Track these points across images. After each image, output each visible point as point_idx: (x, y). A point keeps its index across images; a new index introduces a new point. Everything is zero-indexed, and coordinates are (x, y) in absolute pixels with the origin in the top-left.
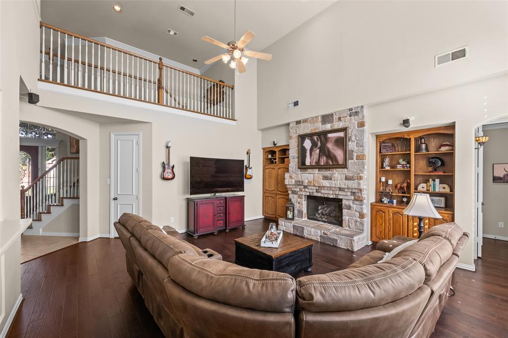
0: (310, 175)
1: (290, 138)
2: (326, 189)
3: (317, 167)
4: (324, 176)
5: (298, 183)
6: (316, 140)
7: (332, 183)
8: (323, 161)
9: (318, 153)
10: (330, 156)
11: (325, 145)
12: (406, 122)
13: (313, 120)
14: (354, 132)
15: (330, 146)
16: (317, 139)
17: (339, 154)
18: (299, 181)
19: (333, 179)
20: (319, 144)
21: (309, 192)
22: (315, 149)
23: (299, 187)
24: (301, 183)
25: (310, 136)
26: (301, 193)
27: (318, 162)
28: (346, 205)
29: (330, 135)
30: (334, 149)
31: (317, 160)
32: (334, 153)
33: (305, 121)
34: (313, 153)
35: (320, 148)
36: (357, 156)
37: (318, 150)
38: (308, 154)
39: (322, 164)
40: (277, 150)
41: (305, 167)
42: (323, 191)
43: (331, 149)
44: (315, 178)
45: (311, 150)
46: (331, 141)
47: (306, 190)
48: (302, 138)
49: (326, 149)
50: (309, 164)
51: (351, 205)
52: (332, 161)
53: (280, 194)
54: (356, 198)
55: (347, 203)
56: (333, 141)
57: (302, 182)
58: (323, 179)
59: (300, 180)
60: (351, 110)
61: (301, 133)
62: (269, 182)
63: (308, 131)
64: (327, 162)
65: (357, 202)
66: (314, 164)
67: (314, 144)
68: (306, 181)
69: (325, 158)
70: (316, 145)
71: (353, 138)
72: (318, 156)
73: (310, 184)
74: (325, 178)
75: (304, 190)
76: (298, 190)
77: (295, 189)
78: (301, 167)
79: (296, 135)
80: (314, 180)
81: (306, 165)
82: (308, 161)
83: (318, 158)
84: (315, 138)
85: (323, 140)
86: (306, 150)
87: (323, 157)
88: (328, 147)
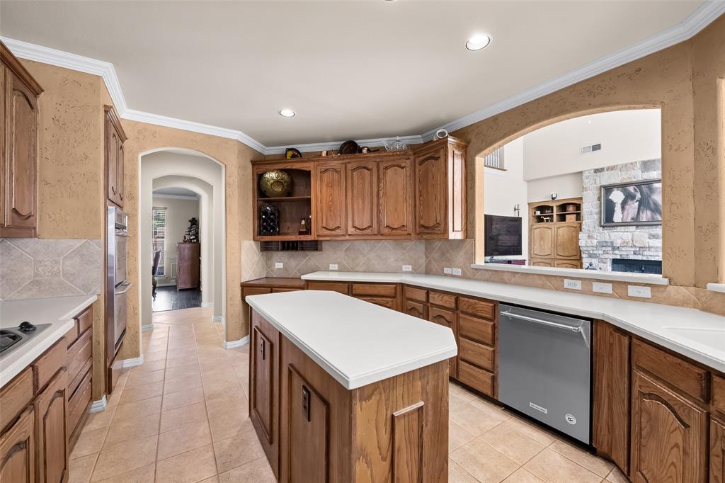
0: (626, 233)
1: (584, 189)
2: (653, 249)
3: (635, 223)
4: (650, 235)
5: (604, 244)
13: (625, 167)
16: (635, 189)
18: (606, 242)
21: (621, 255)
22: (630, 202)
23: (604, 249)
24: (609, 244)
25: (623, 186)
26: (606, 256)
31: (635, 216)
33: (612, 168)
34: (627, 207)
37: (637, 204)
40: (554, 205)
41: (613, 224)
42: (646, 253)
44: (635, 237)
45: (624, 204)
47: (616, 252)
48: (609, 189)
49: (651, 202)
50: (621, 221)
53: (561, 259)
57: (612, 243)
58: (649, 238)
59: (607, 239)
61: (605, 184)
62: (540, 246)
63: (618, 181)
64: (653, 218)
66: (629, 220)
67: (629, 197)
68: (619, 241)
72: (637, 210)
73: (625, 244)
74: (653, 236)
75: (611, 252)
76: (602, 252)
77: (595, 252)
78: (606, 224)
79: (595, 185)
80: (634, 239)
81: (613, 222)
82: (618, 217)
83: (636, 213)
84: (631, 189)
85: (645, 191)
86: (615, 203)
87: (645, 212)
88: (654, 200)
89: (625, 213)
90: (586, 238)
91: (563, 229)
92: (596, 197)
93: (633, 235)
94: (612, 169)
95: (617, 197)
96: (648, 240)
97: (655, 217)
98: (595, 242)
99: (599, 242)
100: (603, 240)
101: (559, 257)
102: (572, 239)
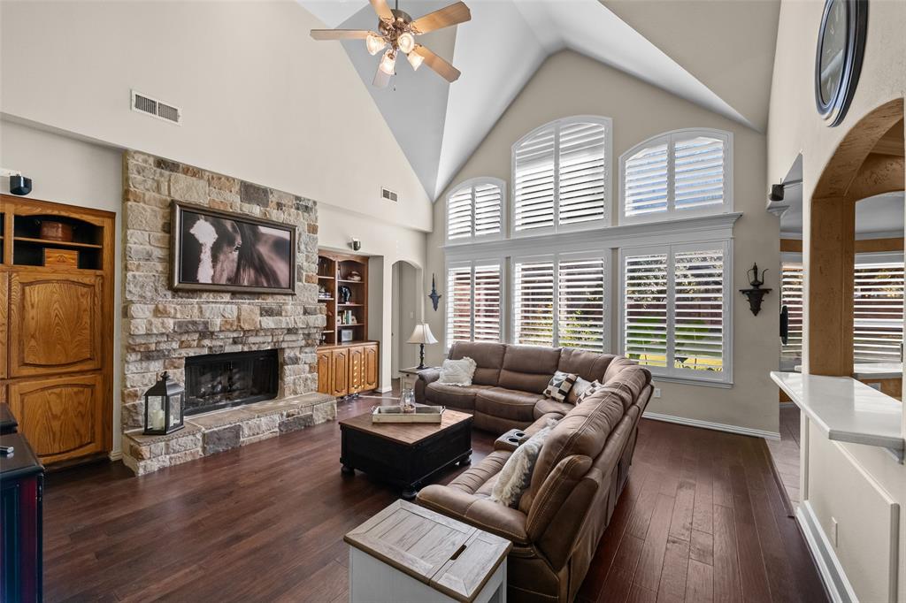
0: (229, 306)
2: (260, 333)
3: (231, 288)
4: (261, 309)
5: (188, 328)
6: (230, 228)
7: (281, 321)
8: (247, 277)
9: (236, 260)
10: (263, 270)
11: (254, 246)
12: (356, 246)
13: (215, 180)
14: (303, 237)
15: (264, 250)
16: (233, 227)
17: (281, 269)
18: (194, 323)
19: (283, 314)
20: (239, 241)
21: (210, 348)
22: (226, 249)
23: (184, 337)
26: (182, 352)
27: (234, 280)
28: (290, 358)
29: (263, 229)
30: (272, 259)
31: (233, 275)
32: (272, 267)
33: (191, 171)
34: (222, 257)
35: (241, 250)
36: (307, 276)
37: (236, 254)
38: (206, 256)
39: (246, 283)
41: (198, 287)
42: (251, 340)
43: (266, 257)
44: (241, 313)
45: (216, 250)
46: (266, 242)
47: (206, 342)
48: (192, 213)
49: (255, 256)
50: (209, 282)
51: (299, 356)
52: (268, 281)
54: (310, 342)
55: (292, 355)
56: (271, 241)
57: (206, 324)
58: (261, 315)
59: (197, 318)
60: (298, 198)
63: (205, 202)
64: (257, 281)
65: (307, 350)
66: (223, 281)
67: (225, 238)
68: (218, 321)
69: (252, 272)
70: (231, 242)
71: (302, 247)
72: (235, 265)
73: (228, 327)
74: (266, 312)
75: (195, 343)
76: (175, 345)
77: (163, 346)
78: (182, 286)
79: (157, 195)
80: (242, 318)
81: (197, 282)
82: (205, 273)
83: (235, 270)
84: (228, 224)
85: (247, 233)
86: (201, 245)
87: (247, 270)
88: (259, 252)
89: (219, 266)
90: (149, 315)
91: (50, 287)
92: (160, 222)
93: (239, 309)
94: (194, 175)
95: (205, 232)
96: (260, 318)
97: (259, 279)
98: (170, 323)
99: (180, 325)
100: (189, 318)
101: (32, 371)
102: (79, 318)
